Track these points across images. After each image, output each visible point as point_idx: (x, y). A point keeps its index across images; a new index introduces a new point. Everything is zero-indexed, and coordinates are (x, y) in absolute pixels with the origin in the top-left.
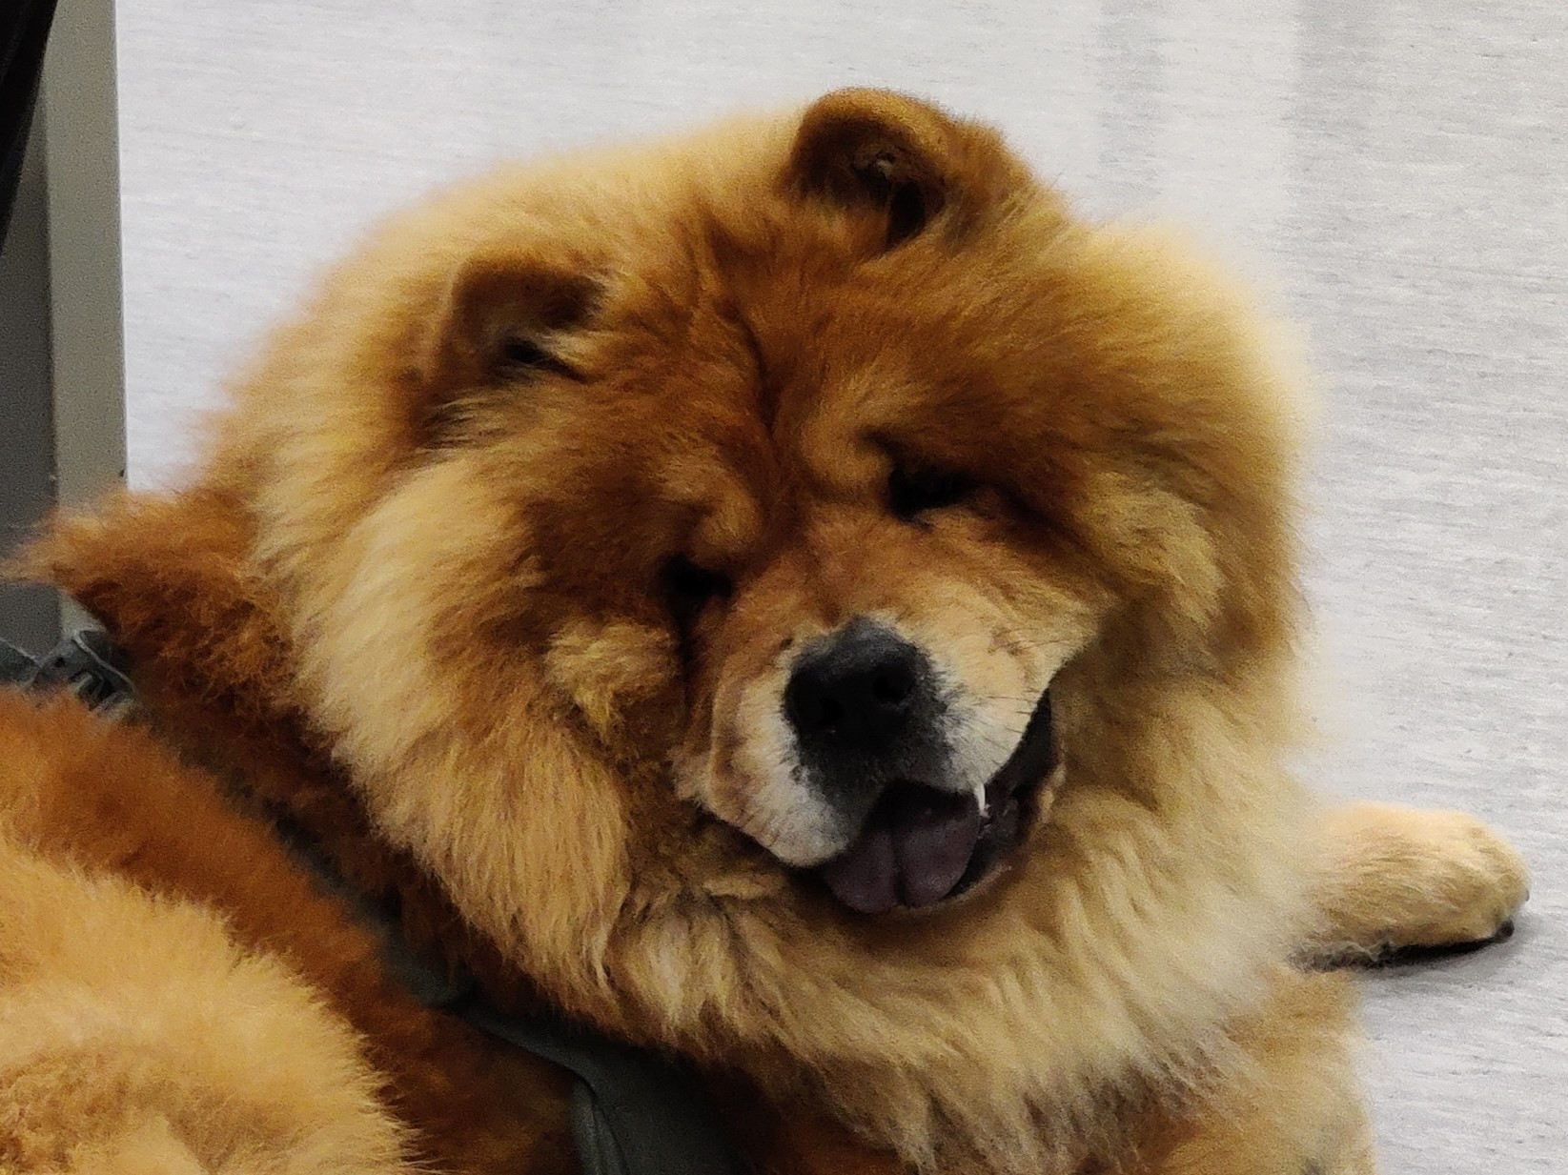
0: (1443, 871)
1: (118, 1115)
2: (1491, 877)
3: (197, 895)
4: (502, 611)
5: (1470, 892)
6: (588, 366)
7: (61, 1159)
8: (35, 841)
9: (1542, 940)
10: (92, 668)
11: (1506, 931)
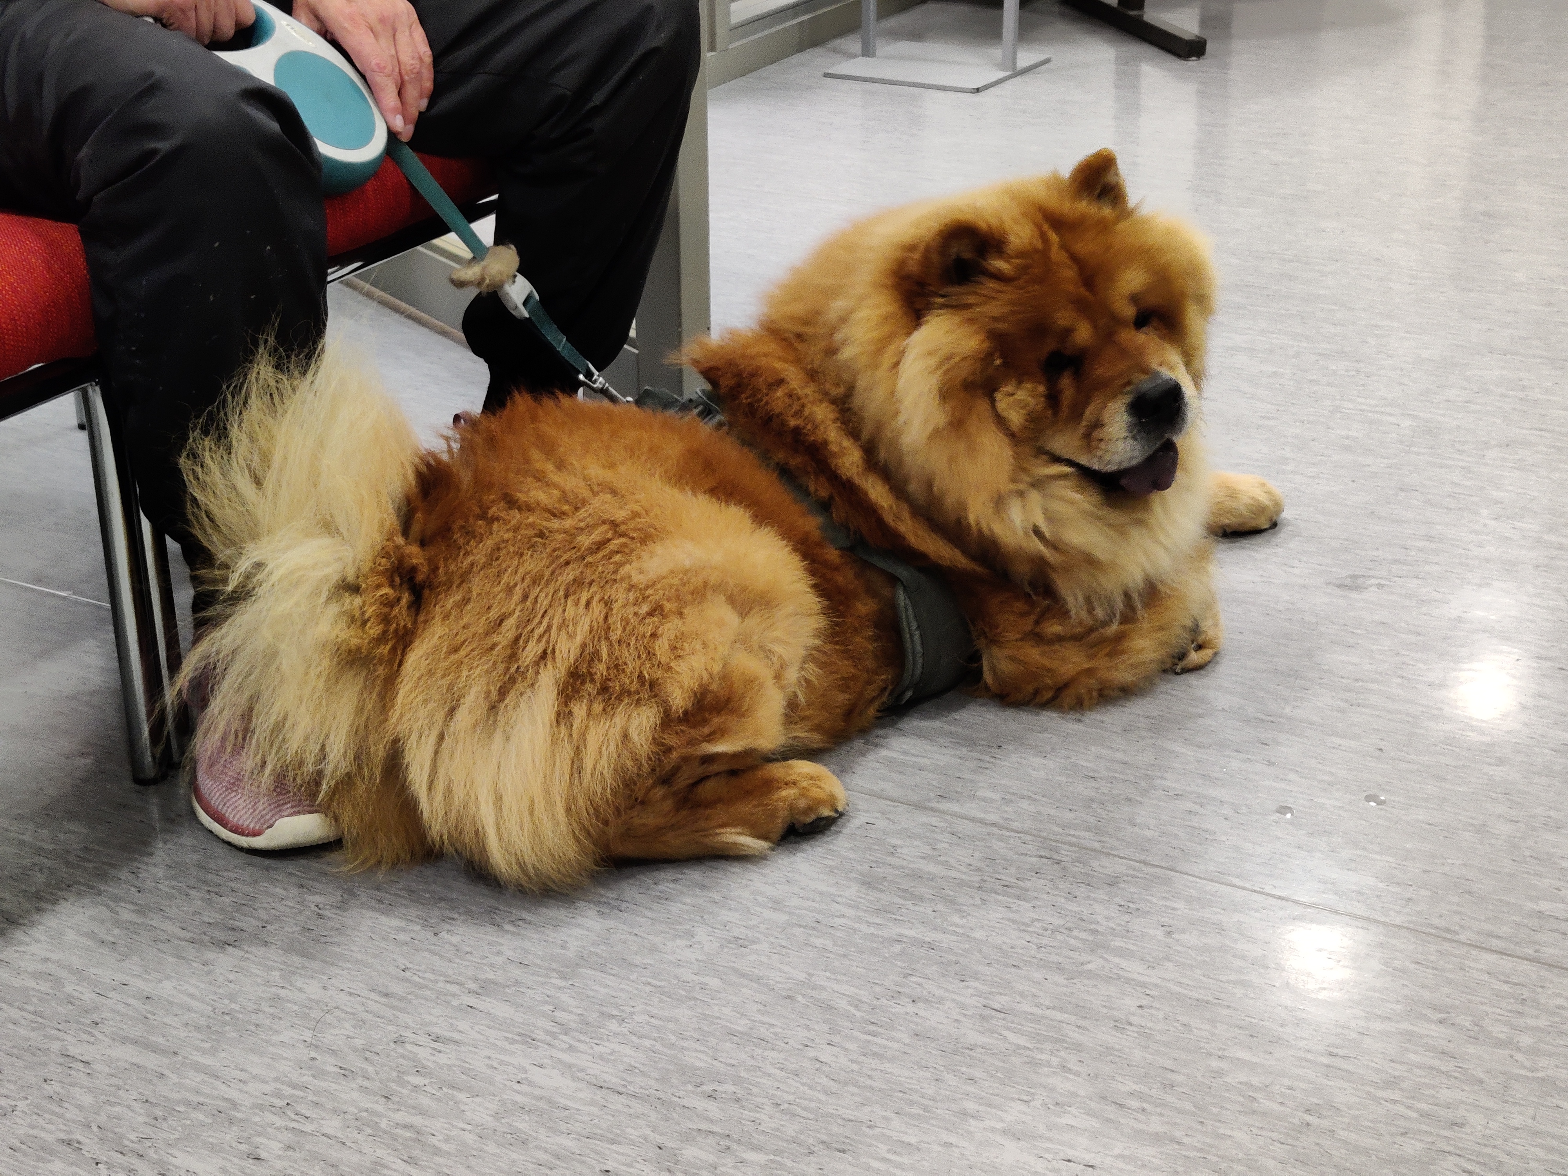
0: (1250, 501)
1: (704, 596)
2: (1268, 503)
3: (739, 503)
5: (1260, 509)
7: (680, 614)
9: (1290, 528)
10: (704, 404)
11: (1274, 525)
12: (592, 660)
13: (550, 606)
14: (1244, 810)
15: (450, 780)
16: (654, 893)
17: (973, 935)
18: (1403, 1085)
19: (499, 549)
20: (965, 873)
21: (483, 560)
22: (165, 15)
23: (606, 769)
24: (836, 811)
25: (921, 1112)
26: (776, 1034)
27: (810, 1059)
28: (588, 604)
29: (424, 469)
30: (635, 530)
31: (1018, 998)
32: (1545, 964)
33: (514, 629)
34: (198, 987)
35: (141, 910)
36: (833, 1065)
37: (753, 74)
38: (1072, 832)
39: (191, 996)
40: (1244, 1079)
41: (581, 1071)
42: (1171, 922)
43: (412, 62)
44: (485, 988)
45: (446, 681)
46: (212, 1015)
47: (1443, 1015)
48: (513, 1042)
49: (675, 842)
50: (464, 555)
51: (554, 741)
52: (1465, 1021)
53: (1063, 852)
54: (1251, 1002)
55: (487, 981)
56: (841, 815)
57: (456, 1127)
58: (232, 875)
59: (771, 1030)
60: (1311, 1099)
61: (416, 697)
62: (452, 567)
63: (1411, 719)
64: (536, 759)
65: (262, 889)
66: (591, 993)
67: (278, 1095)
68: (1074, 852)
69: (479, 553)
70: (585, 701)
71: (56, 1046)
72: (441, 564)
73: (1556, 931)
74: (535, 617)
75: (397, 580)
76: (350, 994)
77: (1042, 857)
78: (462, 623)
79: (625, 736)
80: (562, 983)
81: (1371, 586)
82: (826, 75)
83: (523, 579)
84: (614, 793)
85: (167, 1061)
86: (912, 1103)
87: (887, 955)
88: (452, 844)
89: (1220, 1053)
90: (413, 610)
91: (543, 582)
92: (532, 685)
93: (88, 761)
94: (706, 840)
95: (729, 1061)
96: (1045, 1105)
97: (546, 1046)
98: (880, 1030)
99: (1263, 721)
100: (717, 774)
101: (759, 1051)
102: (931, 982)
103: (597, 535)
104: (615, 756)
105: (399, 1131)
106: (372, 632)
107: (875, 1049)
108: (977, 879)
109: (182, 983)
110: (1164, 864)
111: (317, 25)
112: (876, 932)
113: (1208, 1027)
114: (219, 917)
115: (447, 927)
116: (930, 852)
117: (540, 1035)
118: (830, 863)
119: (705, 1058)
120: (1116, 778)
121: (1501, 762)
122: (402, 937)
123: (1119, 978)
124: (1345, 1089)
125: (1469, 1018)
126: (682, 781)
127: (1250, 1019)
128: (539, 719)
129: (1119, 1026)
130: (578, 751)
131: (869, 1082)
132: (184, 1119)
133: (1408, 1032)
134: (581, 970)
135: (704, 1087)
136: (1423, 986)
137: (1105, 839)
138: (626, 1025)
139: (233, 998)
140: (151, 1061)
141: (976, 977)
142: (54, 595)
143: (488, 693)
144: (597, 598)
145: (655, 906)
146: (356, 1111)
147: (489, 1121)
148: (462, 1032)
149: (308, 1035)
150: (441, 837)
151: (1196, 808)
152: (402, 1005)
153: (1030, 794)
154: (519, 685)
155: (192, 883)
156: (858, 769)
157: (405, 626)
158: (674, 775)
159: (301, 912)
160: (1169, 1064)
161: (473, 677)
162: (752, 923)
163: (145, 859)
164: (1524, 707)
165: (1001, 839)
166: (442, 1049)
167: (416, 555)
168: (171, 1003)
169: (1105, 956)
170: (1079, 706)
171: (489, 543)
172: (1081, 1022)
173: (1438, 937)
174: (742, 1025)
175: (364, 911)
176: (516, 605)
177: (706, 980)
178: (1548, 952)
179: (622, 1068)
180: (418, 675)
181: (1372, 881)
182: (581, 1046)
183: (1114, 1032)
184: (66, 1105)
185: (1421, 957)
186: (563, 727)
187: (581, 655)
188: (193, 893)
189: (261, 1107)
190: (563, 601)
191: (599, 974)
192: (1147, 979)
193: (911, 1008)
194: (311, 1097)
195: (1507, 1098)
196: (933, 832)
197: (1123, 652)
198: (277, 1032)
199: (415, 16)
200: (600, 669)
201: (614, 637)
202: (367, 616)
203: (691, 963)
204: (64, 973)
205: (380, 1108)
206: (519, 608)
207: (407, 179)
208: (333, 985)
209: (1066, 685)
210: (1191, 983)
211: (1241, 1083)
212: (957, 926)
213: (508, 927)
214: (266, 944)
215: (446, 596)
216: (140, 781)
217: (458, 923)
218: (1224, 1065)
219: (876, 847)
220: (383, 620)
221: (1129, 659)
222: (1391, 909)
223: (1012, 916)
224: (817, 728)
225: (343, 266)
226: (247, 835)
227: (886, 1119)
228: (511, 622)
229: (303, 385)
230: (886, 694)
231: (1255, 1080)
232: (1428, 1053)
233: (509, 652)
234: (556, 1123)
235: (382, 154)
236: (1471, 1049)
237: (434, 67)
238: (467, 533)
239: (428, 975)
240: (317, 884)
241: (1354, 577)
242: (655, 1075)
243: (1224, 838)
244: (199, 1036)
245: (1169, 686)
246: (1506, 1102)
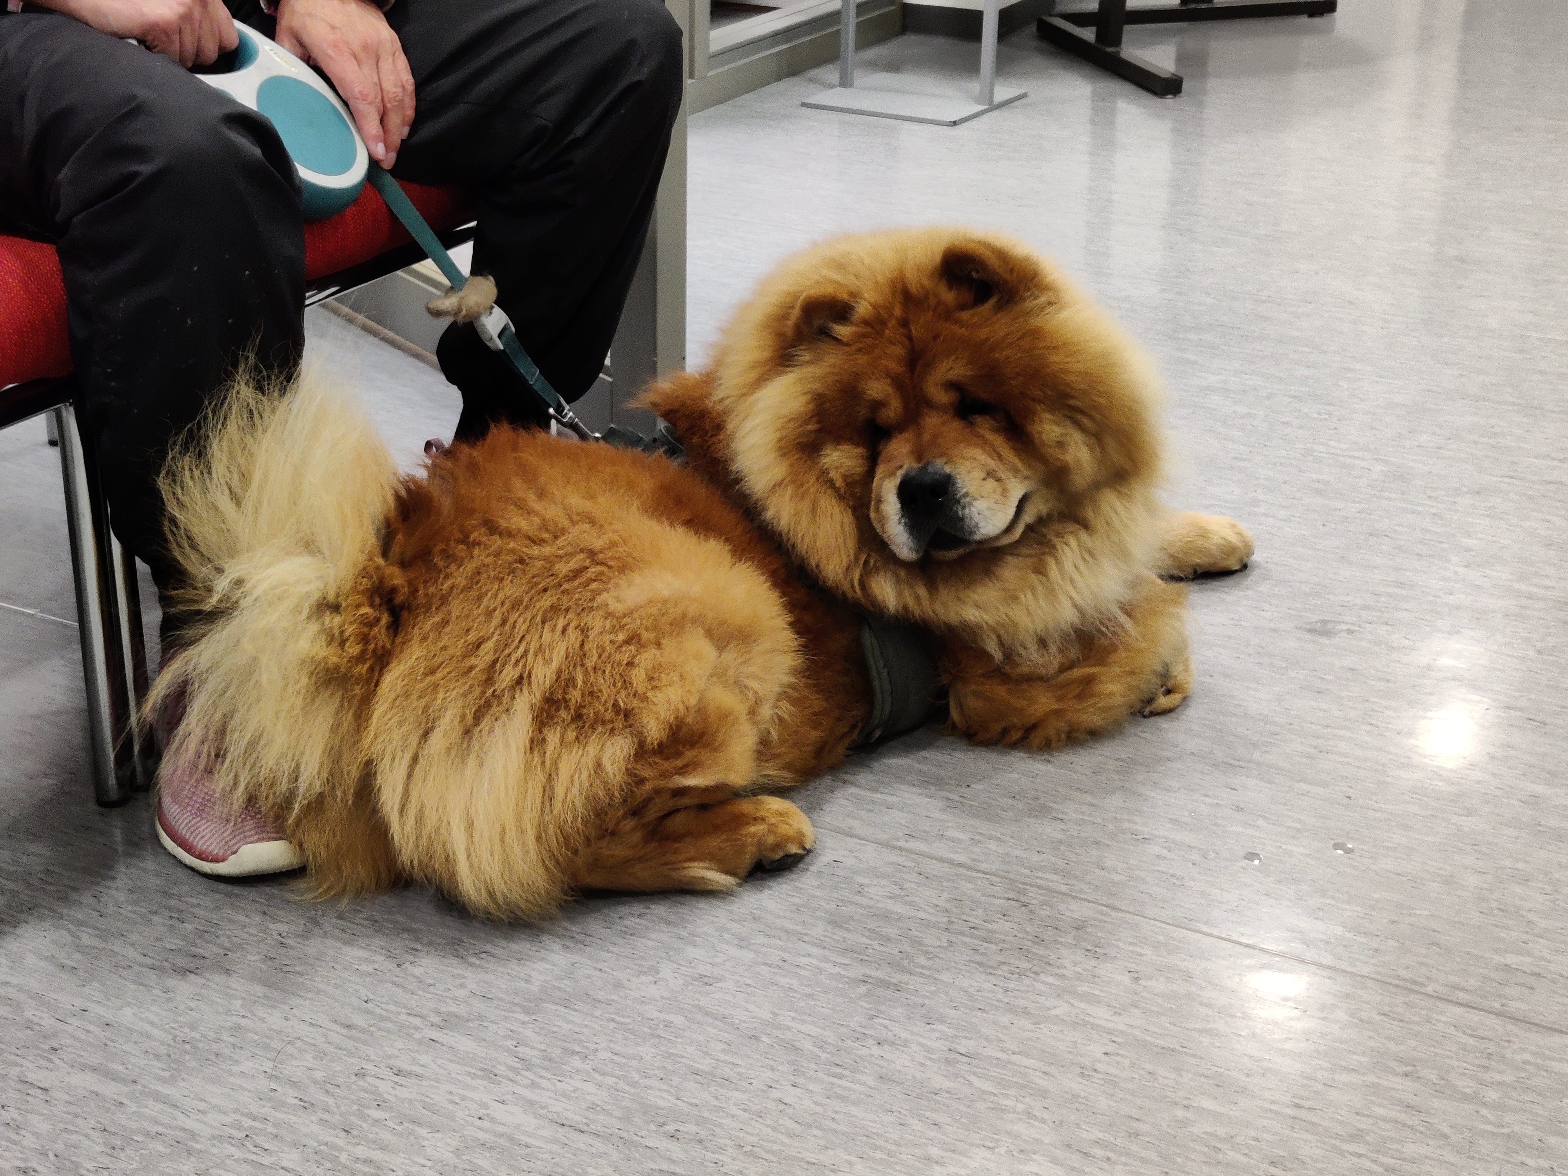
1: (682, 627)
2: (1239, 544)
4: (805, 440)
5: (1230, 550)
6: (845, 340)
8: (650, 511)
9: (1260, 571)
10: (668, 442)
11: (1245, 567)
12: (567, 686)
13: (528, 631)
14: (1212, 855)
15: (423, 805)
16: (619, 928)
17: (940, 977)
18: (1368, 1138)
19: (479, 573)
20: (931, 914)
21: (463, 583)
22: (149, 38)
23: (578, 798)
24: (804, 848)
25: (886, 1157)
26: (739, 1074)
27: (775, 1100)
28: (564, 630)
29: (403, 493)
30: (612, 558)
31: (985, 1043)
32: (1511, 1018)
33: (492, 652)
34: (158, 1014)
35: (103, 935)
36: (797, 1106)
37: (731, 102)
38: (1040, 874)
39: (152, 1023)
40: (1209, 1129)
41: (542, 1108)
42: (1139, 968)
43: (394, 90)
44: (449, 1022)
45: (423, 703)
46: (172, 1042)
47: (1409, 1068)
48: (474, 1076)
49: (642, 875)
50: (444, 578)
51: (528, 768)
52: (1431, 1075)
53: (1030, 894)
54: (1216, 1050)
55: (449, 1014)
56: (809, 852)
57: (416, 1163)
58: (195, 901)
59: (735, 1070)
60: (1277, 1151)
61: (390, 719)
62: (432, 590)
63: (1380, 768)
64: (510, 786)
65: (225, 915)
66: (555, 1029)
67: (239, 1127)
68: (1043, 895)
69: (460, 576)
70: (559, 728)
71: (14, 1072)
72: (421, 586)
73: (1523, 985)
74: (513, 641)
75: (377, 600)
76: (311, 1024)
77: (1009, 899)
78: (440, 645)
79: (598, 765)
80: (526, 1018)
81: (1341, 631)
82: (804, 105)
83: (503, 604)
84: (585, 822)
85: (126, 1089)
86: (876, 1148)
87: (853, 996)
88: (422, 870)
89: (1185, 1103)
90: (391, 631)
91: (521, 608)
92: (507, 710)
93: (50, 782)
94: (674, 874)
95: (694, 1101)
96: (1009, 1151)
97: (508, 1082)
98: (845, 1072)
99: (1232, 766)
100: (686, 808)
101: (723, 1091)
102: (897, 1024)
103: (574, 563)
104: (586, 784)
105: (359, 1166)
106: (351, 651)
107: (839, 1091)
108: (945, 920)
109: (143, 1010)
110: (1131, 909)
111: (299, 50)
112: (842, 972)
113: (1173, 1076)
114: (181, 943)
115: (412, 958)
116: (898, 892)
117: (502, 1070)
118: (797, 901)
119: (669, 1098)
120: (1084, 820)
121: (1470, 812)
122: (363, 967)
123: (1085, 1024)
124: (1310, 1142)
125: (1435, 1072)
126: (652, 814)
127: (1216, 1069)
128: (513, 744)
129: (1084, 1073)
130: (550, 778)
131: (833, 1125)
132: (142, 1149)
133: (1375, 1086)
134: (545, 1005)
135: (667, 1127)
136: (1389, 1038)
137: (1073, 882)
138: (591, 1062)
139: (193, 1027)
140: (110, 1089)
141: (942, 1020)
142: (22, 613)
143: (463, 717)
144: (572, 625)
145: (620, 941)
146: (316, 1144)
147: (449, 1157)
148: (423, 1066)
149: (268, 1066)
150: (412, 862)
151: (1164, 852)
152: (363, 1037)
153: (998, 835)
154: (495, 709)
155: (154, 909)
156: (826, 807)
157: (383, 647)
158: (644, 807)
159: (263, 941)
160: (1134, 1112)
161: (449, 700)
162: (718, 960)
163: (108, 883)
164: (1492, 757)
165: (970, 880)
166: (405, 1083)
167: (397, 578)
168: (131, 1030)
169: (1072, 1001)
170: (1047, 747)
171: (470, 567)
172: (1047, 1069)
173: (1406, 989)
174: (705, 1064)
175: (326, 941)
176: (495, 629)
177: (671, 1017)
178: (1516, 1007)
179: (584, 1106)
180: (393, 696)
181: (1339, 930)
182: (544, 1083)
183: (1079, 1079)
184: (23, 1132)
185: (1387, 1009)
186: (536, 754)
187: (557, 680)
188: (156, 919)
189: (219, 1138)
190: (540, 626)
191: (563, 1009)
192: (1111, 1025)
193: (876, 1051)
194: (270, 1129)
195: (1472, 1154)
196: (903, 872)
197: (1093, 695)
198: (236, 1062)
199: (398, 44)
200: (575, 696)
201: (589, 664)
202: (347, 634)
203: (656, 1000)
204: (22, 997)
205: (340, 1142)
206: (498, 632)
207: (387, 206)
208: (294, 1016)
209: (1035, 726)
210: (1158, 1031)
211: (1205, 1133)
212: (923, 967)
213: (473, 960)
214: (228, 972)
215: (424, 618)
216: (105, 803)
217: (422, 955)
218: (1189, 1115)
219: (844, 886)
220: (362, 639)
221: (1098, 703)
222: (1358, 960)
223: (978, 958)
224: (787, 767)
225: (322, 289)
226: (211, 861)
227: (850, 1163)
228: (490, 645)
229: (282, 406)
230: (857, 730)
231: (1220, 1131)
232: (1394, 1107)
233: (484, 677)
234: (516, 1160)
235: (363, 179)
236: (1436, 1103)
237: (416, 95)
238: (448, 557)
239: (392, 1008)
240: (282, 913)
241: (1325, 622)
242: (617, 1113)
243: (1191, 884)
244: (159, 1065)
245: (1139, 729)
246: (1472, 1158)
